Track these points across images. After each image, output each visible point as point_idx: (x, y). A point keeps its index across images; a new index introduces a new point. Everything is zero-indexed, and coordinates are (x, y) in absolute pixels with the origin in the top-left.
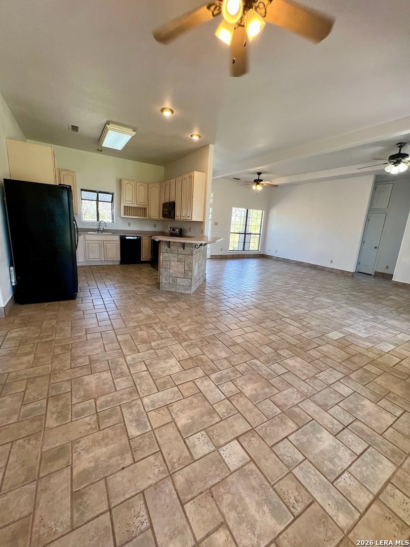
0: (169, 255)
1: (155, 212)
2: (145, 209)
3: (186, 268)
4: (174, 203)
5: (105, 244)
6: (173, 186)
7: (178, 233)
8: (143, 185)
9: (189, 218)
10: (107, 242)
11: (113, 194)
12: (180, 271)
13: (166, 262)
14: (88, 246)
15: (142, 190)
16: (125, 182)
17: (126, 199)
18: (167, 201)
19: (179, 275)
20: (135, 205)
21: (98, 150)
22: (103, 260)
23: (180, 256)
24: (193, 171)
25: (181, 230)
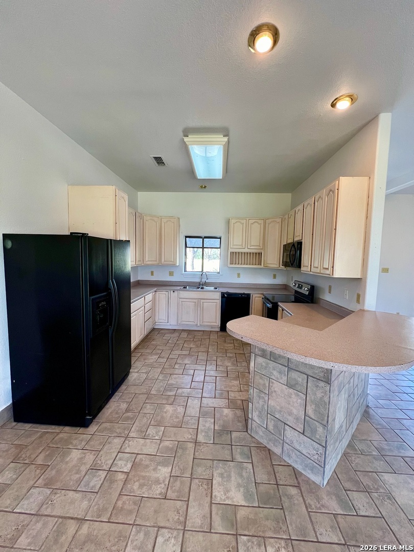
0: (267, 364)
1: (274, 257)
2: (260, 254)
3: (310, 411)
4: (300, 244)
5: (201, 303)
6: (299, 216)
7: (307, 293)
8: (257, 222)
9: (328, 272)
10: (203, 301)
11: (220, 238)
12: (295, 411)
13: (261, 378)
14: (182, 305)
15: (256, 229)
16: (233, 221)
17: (233, 243)
18: (290, 241)
19: (290, 421)
20: (246, 250)
21: (202, 187)
22: (199, 325)
23: (294, 375)
24: (337, 178)
25: (313, 289)
